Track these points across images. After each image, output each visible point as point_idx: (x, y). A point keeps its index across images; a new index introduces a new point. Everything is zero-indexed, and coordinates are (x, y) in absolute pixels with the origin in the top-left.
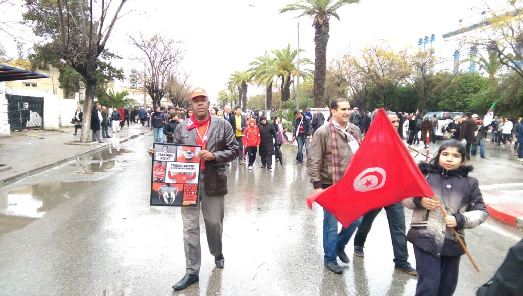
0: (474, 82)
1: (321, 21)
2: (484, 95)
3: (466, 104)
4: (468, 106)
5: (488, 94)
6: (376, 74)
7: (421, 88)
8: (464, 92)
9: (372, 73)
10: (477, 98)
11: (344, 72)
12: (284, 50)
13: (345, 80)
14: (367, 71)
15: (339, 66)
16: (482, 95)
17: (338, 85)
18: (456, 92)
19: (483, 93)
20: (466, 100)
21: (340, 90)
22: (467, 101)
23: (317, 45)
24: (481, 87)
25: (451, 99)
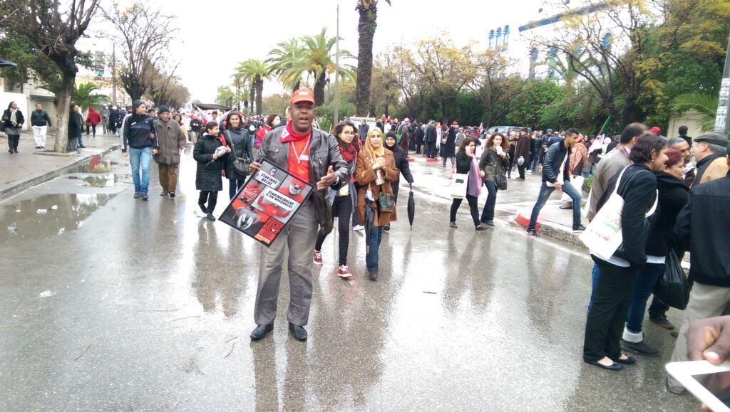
0: (547, 90)
1: (367, 6)
2: (557, 107)
3: (537, 118)
4: (540, 119)
5: (562, 106)
6: (434, 75)
7: (486, 95)
8: (536, 103)
9: (430, 74)
10: (550, 110)
11: (394, 71)
12: (317, 37)
13: (395, 81)
14: (424, 70)
15: (389, 61)
16: (555, 107)
17: (387, 87)
18: (527, 102)
19: (557, 104)
20: (537, 112)
21: (389, 93)
22: (538, 114)
23: (361, 36)
24: (556, 97)
25: (521, 110)
